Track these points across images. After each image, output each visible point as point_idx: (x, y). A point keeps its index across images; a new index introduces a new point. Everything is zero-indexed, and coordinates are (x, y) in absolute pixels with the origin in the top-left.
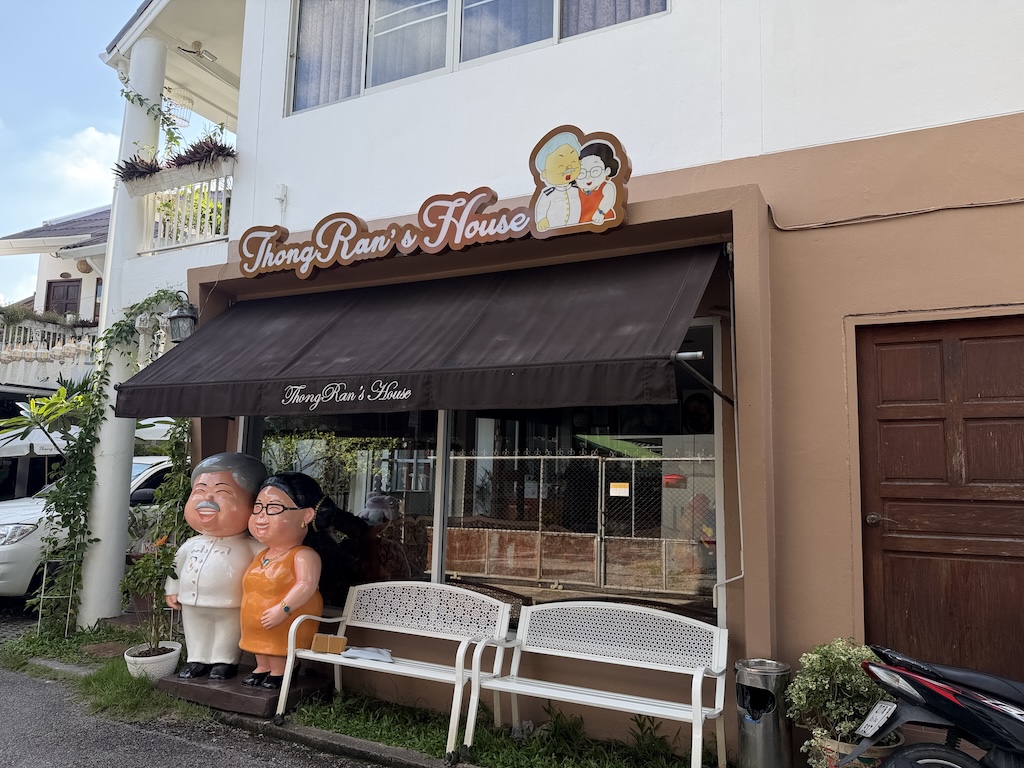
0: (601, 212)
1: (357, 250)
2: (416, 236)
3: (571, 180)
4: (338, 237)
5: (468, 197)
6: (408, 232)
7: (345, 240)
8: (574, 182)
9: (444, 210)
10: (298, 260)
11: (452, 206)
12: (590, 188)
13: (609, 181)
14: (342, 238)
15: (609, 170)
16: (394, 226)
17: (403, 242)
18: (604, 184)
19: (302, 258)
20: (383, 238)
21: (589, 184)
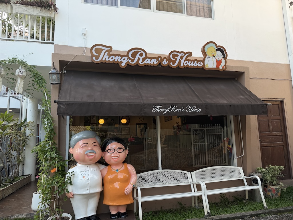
0: (221, 66)
1: (145, 62)
2: (168, 62)
3: (214, 56)
4: (138, 56)
5: (185, 53)
6: (165, 60)
7: (141, 58)
8: (214, 57)
9: (178, 56)
10: (121, 61)
11: (180, 55)
12: (219, 59)
13: (223, 59)
14: (140, 57)
15: (223, 56)
16: (160, 57)
17: (163, 63)
18: (222, 59)
19: (122, 60)
20: (156, 60)
21: (218, 58)
